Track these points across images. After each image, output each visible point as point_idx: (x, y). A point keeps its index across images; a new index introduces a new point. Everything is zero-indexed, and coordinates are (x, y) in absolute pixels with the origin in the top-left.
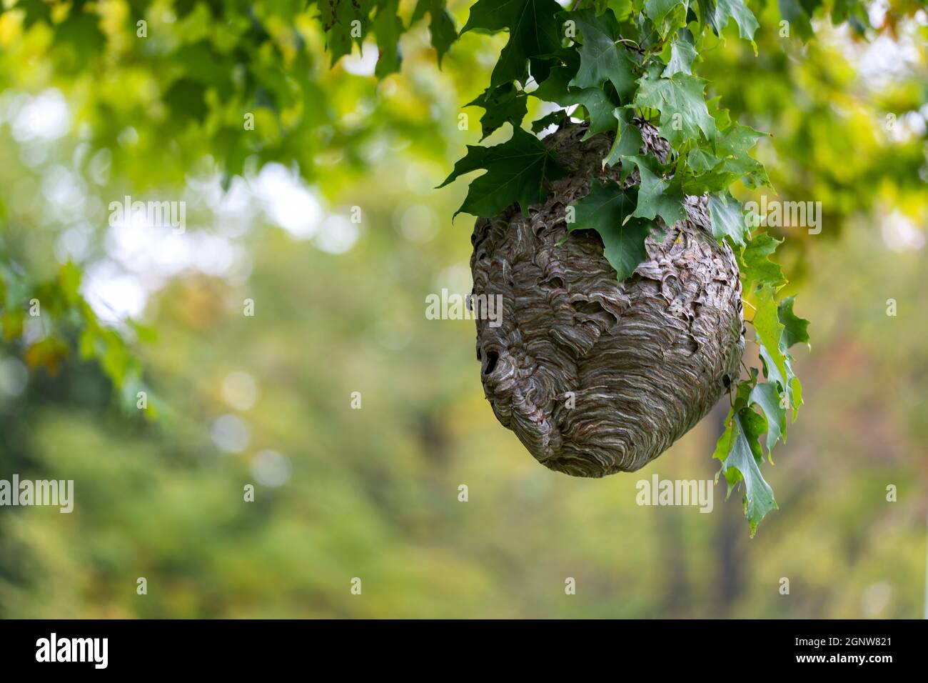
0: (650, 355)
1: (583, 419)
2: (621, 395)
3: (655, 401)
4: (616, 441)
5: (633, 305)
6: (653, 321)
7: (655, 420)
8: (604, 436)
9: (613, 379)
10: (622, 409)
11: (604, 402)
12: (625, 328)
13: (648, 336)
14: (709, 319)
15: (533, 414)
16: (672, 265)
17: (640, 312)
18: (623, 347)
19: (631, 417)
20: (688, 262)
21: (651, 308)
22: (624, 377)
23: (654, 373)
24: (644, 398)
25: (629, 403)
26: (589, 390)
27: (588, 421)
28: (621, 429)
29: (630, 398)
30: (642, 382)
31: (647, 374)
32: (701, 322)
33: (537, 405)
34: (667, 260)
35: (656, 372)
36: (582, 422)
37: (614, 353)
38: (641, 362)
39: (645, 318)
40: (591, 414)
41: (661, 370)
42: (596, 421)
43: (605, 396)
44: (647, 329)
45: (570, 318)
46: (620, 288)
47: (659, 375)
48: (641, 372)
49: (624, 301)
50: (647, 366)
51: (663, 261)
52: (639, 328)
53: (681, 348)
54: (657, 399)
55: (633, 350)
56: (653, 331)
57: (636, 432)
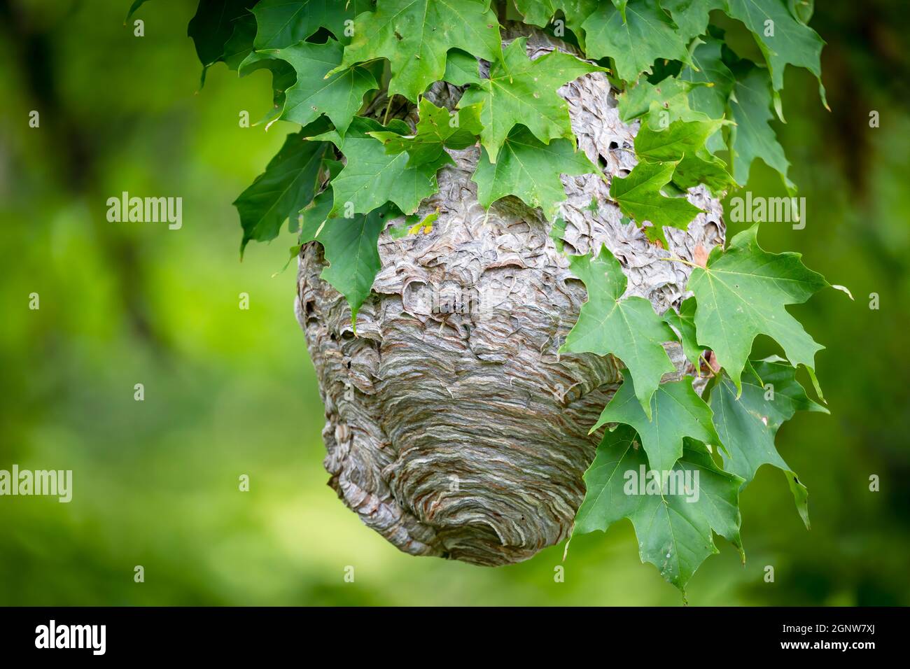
0: (433, 396)
1: (423, 496)
2: (438, 455)
3: (484, 452)
4: (474, 516)
5: (384, 333)
6: (411, 350)
7: (503, 477)
8: (455, 513)
9: (419, 437)
10: (450, 472)
11: (425, 468)
12: (388, 367)
13: (416, 371)
14: (492, 327)
15: (363, 504)
16: (415, 267)
17: (394, 343)
18: (400, 392)
19: (468, 481)
20: (438, 255)
21: (402, 333)
22: (425, 431)
23: (454, 417)
24: (464, 453)
25: (452, 463)
26: (403, 457)
27: (428, 496)
28: (467, 498)
29: (450, 456)
30: (448, 432)
31: (448, 421)
32: (479, 335)
33: (366, 491)
34: (407, 262)
35: (456, 415)
36: (424, 499)
37: (397, 403)
38: (431, 407)
39: (402, 349)
40: (425, 486)
41: (461, 411)
42: (435, 494)
43: (423, 460)
44: (411, 362)
45: (339, 367)
46: (369, 314)
47: (463, 417)
48: (439, 420)
49: (373, 332)
50: (441, 411)
51: (400, 264)
52: (404, 364)
53: (469, 376)
54: (485, 449)
55: (413, 394)
56: (420, 363)
57: (488, 497)
